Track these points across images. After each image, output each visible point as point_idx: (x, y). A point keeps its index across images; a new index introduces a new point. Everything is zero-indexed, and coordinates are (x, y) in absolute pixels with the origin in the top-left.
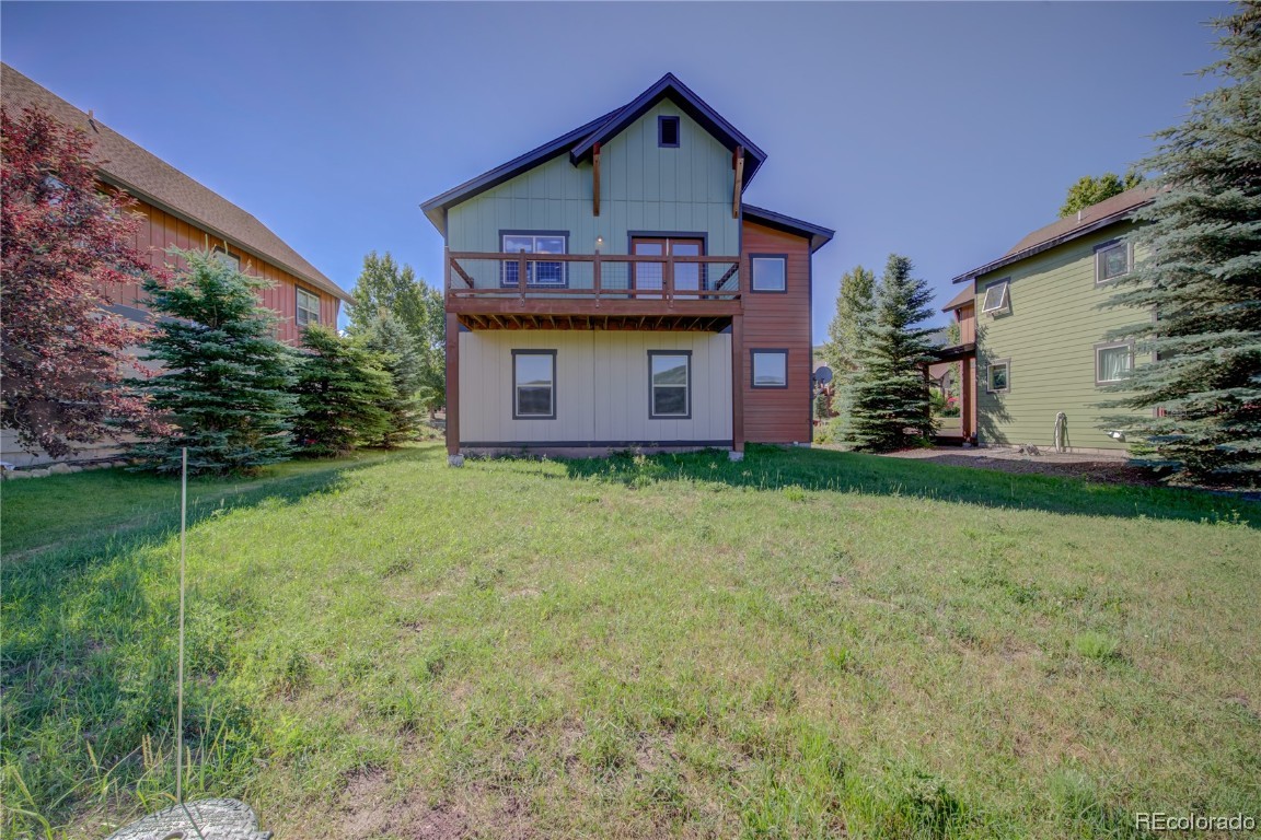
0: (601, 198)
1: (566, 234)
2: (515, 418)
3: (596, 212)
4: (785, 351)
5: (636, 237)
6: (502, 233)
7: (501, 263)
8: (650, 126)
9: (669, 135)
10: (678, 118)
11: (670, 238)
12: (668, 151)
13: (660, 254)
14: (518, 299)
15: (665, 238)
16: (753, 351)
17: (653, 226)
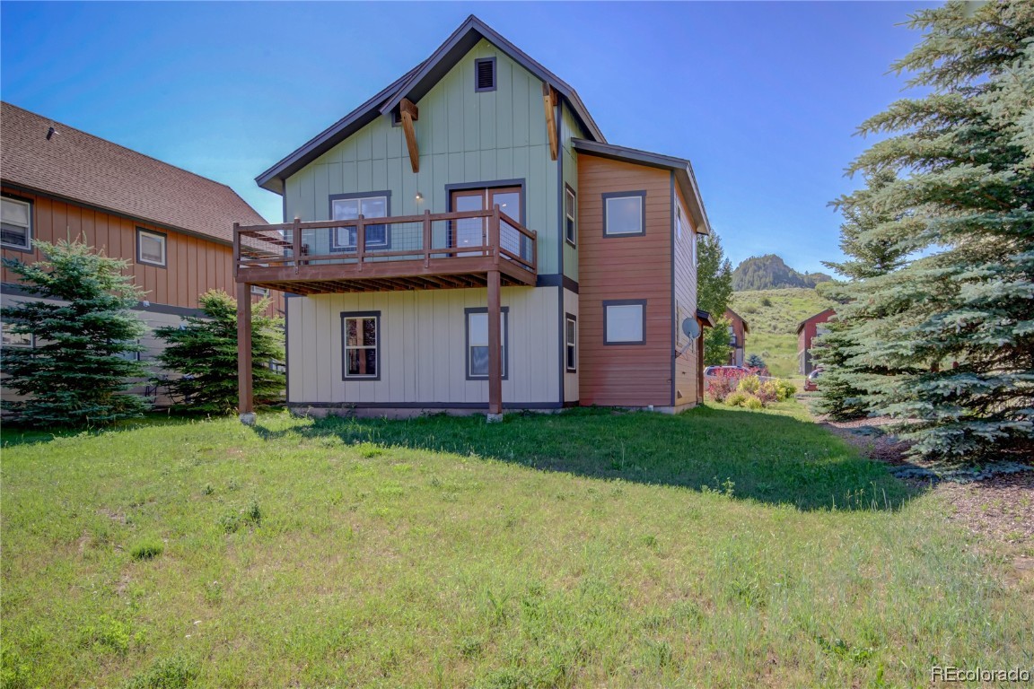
0: (420, 154)
1: (388, 194)
2: (344, 379)
3: (416, 169)
4: (643, 302)
5: (453, 192)
6: (332, 198)
7: (331, 231)
8: (466, 70)
9: (485, 77)
10: (495, 58)
11: (489, 188)
12: (486, 95)
13: (480, 208)
14: (293, 266)
15: (484, 188)
16: (606, 304)
17: (472, 178)
